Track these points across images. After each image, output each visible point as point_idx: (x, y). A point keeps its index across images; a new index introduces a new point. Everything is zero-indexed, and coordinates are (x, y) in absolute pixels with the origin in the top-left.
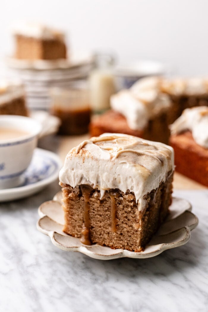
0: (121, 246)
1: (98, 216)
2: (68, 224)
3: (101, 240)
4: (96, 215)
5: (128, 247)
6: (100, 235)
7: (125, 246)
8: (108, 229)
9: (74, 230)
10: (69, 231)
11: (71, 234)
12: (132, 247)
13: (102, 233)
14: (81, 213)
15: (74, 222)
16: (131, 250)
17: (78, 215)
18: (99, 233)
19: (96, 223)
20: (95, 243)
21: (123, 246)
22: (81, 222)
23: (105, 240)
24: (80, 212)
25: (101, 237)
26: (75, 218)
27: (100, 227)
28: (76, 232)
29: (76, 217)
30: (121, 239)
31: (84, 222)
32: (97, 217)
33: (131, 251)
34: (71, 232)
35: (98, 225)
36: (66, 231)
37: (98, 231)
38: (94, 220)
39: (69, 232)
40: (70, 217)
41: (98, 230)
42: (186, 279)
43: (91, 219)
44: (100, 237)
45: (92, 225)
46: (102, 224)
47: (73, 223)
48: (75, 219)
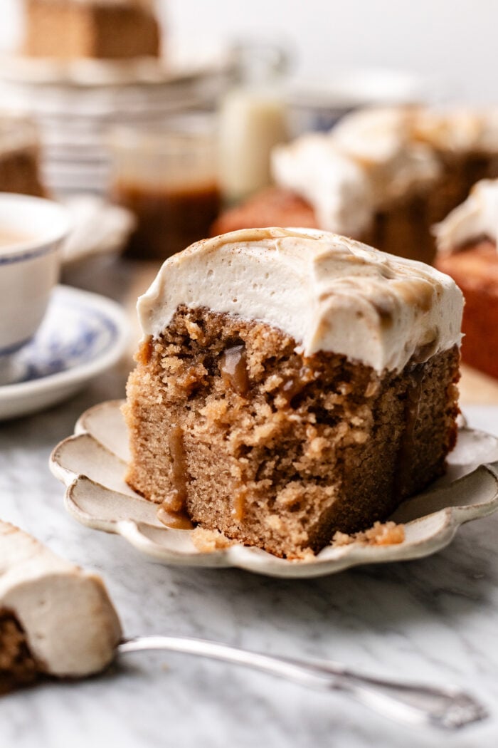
0: (256, 539)
1: (204, 448)
2: (138, 463)
3: (211, 516)
4: (198, 444)
5: (271, 545)
6: (210, 500)
7: (266, 540)
8: (226, 485)
9: (150, 481)
10: (138, 482)
11: (142, 490)
12: (283, 545)
13: (214, 496)
14: (165, 433)
15: (150, 458)
16: (280, 552)
17: (159, 440)
18: (206, 497)
19: (200, 467)
20: (195, 525)
21: (261, 539)
22: (165, 460)
23: (220, 519)
24: (162, 432)
25: (211, 508)
26: (151, 447)
27: (209, 478)
28: (155, 487)
29: (153, 444)
30: (256, 519)
31: (172, 461)
32: (200, 450)
33: (279, 556)
34: (142, 487)
35: (204, 474)
36: (131, 483)
37: (204, 490)
38: (193, 458)
39: (138, 487)
40: (142, 445)
41: (203, 487)
42: (470, 649)
43: (188, 453)
44: (207, 506)
45: (190, 470)
46: (211, 471)
47: (147, 460)
48: (151, 449)
